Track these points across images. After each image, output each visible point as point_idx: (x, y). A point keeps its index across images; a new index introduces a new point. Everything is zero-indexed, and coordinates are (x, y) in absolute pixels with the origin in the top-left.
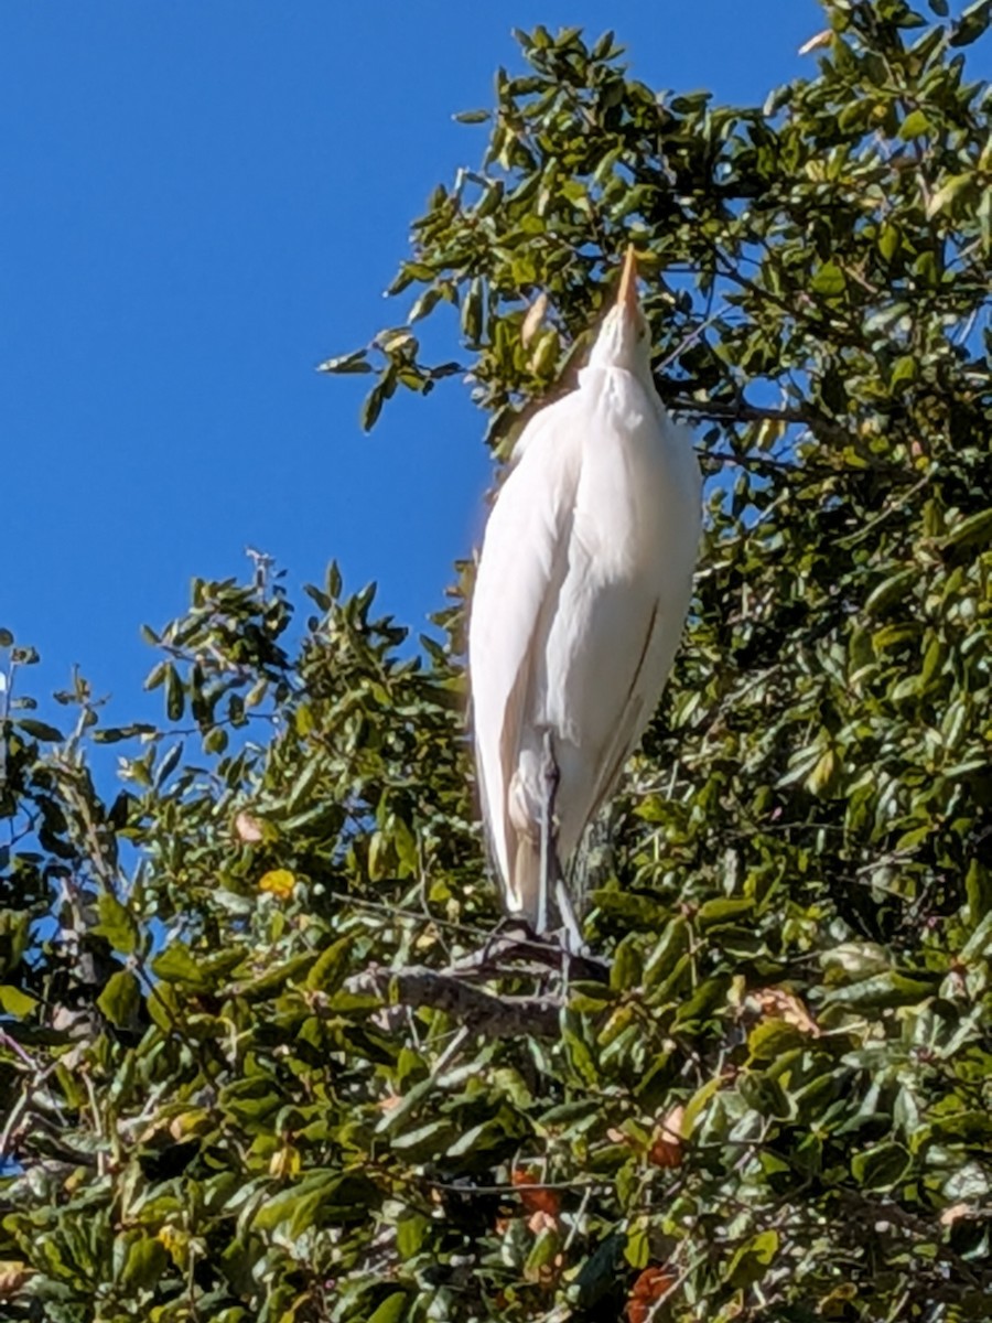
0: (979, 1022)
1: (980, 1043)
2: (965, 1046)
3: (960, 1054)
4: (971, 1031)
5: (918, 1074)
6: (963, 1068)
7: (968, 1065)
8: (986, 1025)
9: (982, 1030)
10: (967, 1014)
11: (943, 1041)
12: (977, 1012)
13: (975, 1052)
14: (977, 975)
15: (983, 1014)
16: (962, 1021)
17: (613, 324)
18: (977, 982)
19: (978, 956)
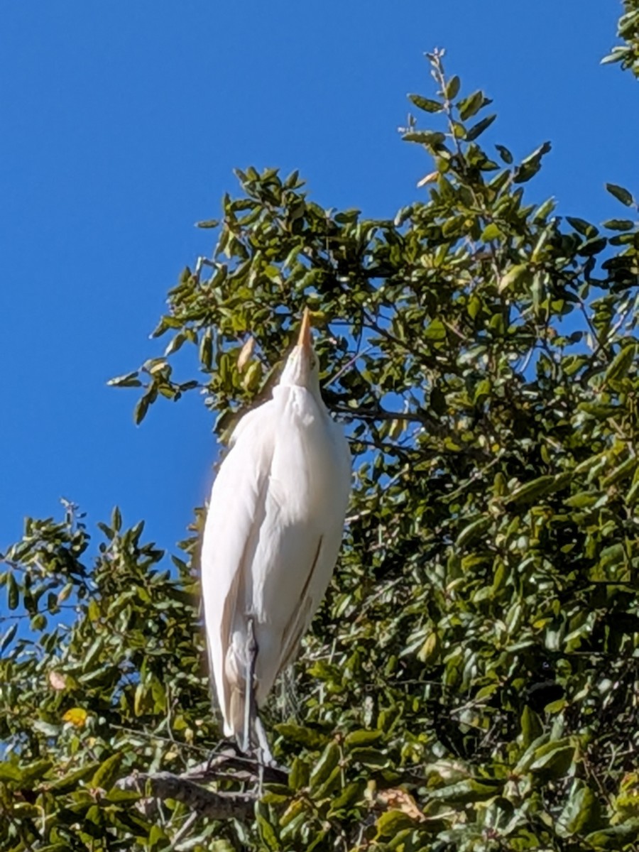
0: (526, 813)
1: (528, 827)
2: (517, 829)
3: (514, 834)
4: (522, 819)
5: (487, 846)
6: (516, 844)
7: (520, 840)
8: (531, 814)
9: (528, 817)
10: (519, 807)
11: (503, 824)
12: (525, 806)
13: (524, 832)
14: (526, 783)
15: (530, 807)
16: (516, 811)
17: (294, 361)
18: (525, 786)
19: (526, 770)
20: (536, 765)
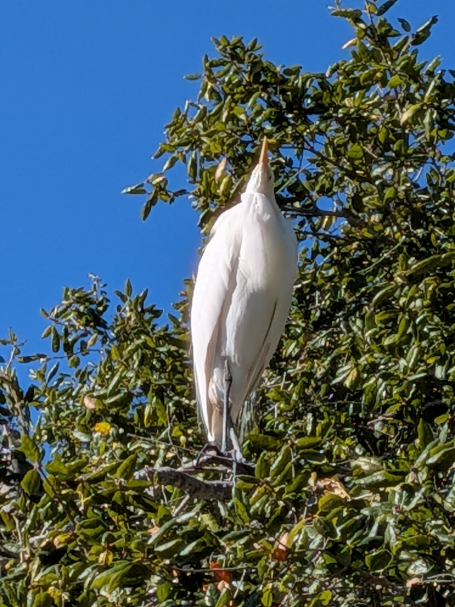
0: (424, 494)
1: (425, 505)
2: (417, 506)
3: (415, 509)
4: (420, 498)
5: (396, 519)
6: (417, 516)
7: (419, 514)
8: (427, 496)
9: (425, 498)
10: (418, 490)
11: (407, 503)
12: (423, 490)
13: (422, 508)
14: (423, 473)
15: (426, 490)
16: (416, 494)
17: (257, 173)
18: (423, 476)
19: (424, 464)
20: (430, 461)
